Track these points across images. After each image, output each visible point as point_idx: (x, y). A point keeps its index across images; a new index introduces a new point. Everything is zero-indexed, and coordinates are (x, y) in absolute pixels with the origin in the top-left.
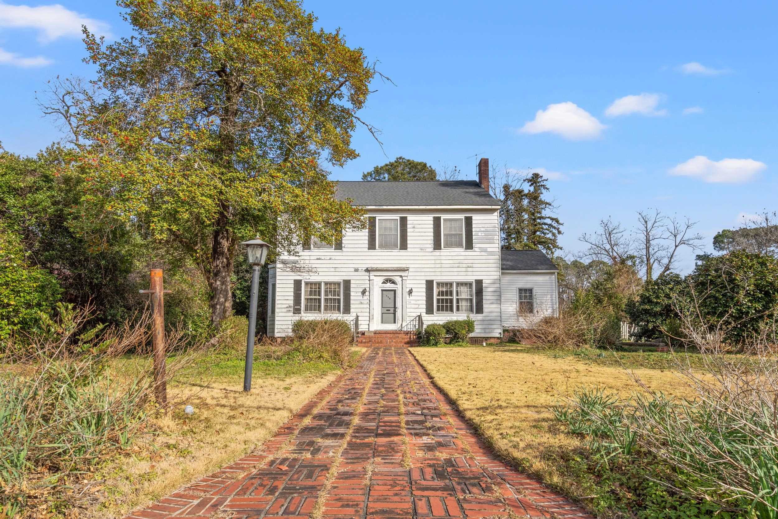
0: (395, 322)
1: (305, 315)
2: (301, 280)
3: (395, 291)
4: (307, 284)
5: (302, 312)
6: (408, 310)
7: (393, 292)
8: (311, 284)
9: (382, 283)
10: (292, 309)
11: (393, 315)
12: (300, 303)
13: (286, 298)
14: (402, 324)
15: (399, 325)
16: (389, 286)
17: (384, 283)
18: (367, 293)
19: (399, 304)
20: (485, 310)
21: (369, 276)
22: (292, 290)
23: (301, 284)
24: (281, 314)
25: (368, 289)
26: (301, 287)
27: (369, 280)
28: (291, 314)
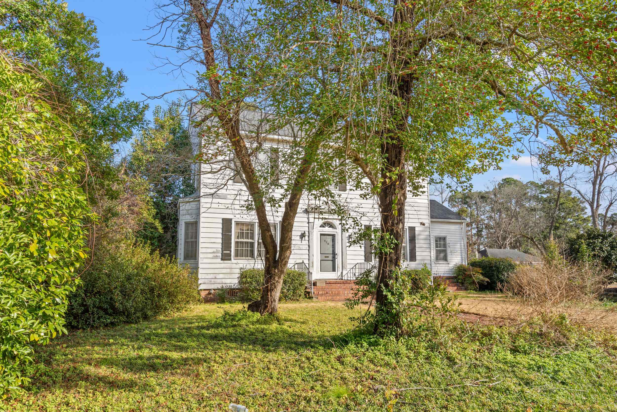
0: (334, 270)
1: (235, 261)
2: (231, 220)
3: (333, 236)
4: (237, 223)
5: (232, 258)
6: (348, 257)
7: (331, 237)
8: (242, 224)
9: (320, 227)
10: (220, 255)
11: (331, 262)
12: (231, 247)
13: (213, 240)
14: (342, 273)
15: (339, 273)
16: (327, 230)
17: (321, 226)
18: (307, 238)
19: (338, 250)
20: (417, 258)
21: (308, 218)
22: (220, 231)
23: (231, 224)
24: (206, 261)
25: (307, 233)
26: (231, 227)
27: (308, 223)
28: (219, 260)
